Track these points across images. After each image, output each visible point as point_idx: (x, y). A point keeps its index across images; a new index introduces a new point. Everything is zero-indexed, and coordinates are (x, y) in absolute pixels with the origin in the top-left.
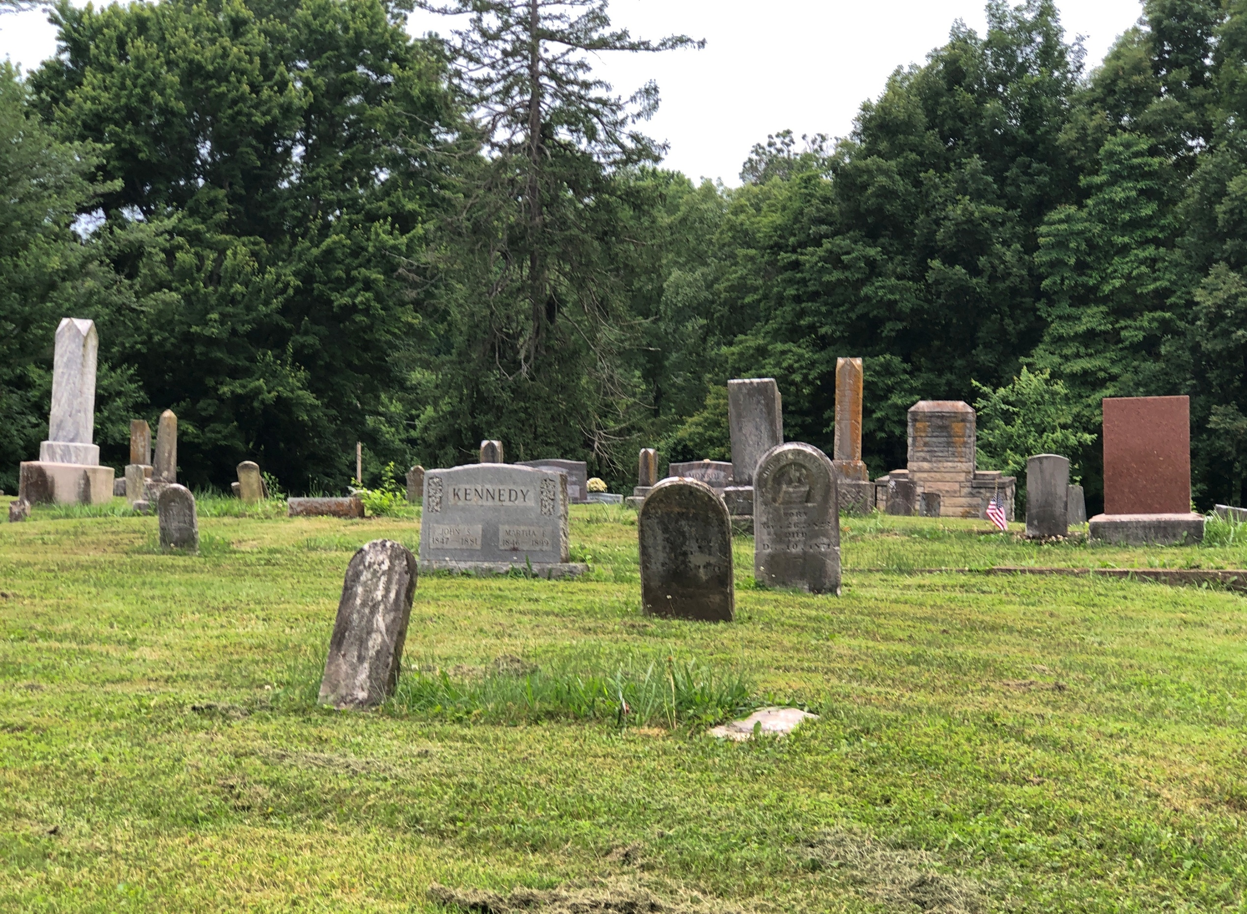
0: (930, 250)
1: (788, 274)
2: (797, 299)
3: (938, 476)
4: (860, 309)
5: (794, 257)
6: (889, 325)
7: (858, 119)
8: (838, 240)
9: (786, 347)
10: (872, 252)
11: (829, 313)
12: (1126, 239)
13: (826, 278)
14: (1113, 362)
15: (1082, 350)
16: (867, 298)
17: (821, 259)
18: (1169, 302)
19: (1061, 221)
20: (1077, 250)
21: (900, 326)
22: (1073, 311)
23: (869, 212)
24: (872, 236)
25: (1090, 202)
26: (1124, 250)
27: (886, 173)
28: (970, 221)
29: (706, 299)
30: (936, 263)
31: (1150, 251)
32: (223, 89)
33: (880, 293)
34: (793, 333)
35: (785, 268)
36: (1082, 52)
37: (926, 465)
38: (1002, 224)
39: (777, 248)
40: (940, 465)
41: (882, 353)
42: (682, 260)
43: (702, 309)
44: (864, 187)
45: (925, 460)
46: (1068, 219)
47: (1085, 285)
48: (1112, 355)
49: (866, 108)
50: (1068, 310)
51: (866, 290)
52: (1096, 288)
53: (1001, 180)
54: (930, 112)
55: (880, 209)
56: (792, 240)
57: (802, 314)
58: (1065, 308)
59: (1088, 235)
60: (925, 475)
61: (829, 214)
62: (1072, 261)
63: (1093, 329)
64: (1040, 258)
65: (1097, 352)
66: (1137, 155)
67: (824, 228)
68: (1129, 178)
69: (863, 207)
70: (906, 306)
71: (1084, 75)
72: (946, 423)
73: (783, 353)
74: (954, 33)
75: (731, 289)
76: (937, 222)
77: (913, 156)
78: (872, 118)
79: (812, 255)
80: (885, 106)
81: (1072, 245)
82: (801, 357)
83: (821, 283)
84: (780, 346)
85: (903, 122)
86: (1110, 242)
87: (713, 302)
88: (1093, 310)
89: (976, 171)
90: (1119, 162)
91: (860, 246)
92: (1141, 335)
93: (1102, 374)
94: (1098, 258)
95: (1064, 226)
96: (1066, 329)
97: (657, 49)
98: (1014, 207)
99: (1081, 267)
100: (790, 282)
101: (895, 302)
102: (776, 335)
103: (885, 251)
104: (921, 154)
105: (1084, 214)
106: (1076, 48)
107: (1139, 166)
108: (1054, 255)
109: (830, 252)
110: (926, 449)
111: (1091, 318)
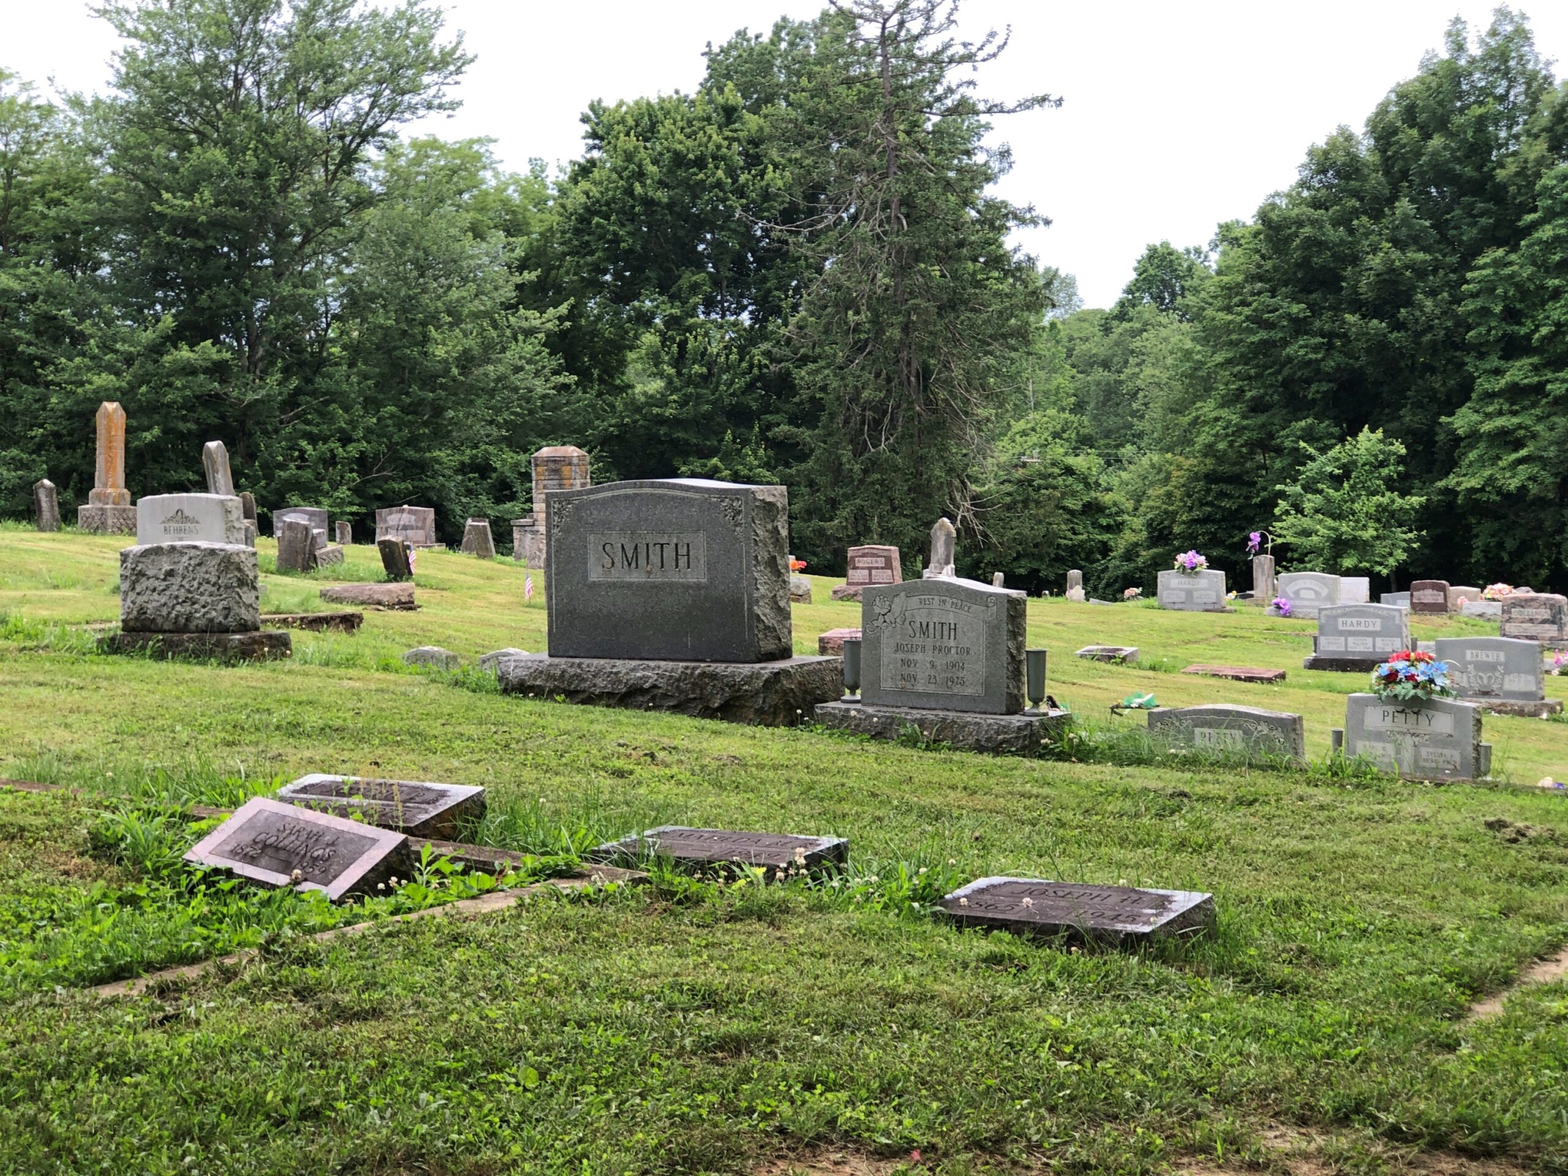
6: (1315, 387)
10: (1298, 309)
13: (1251, 339)
14: (1537, 419)
15: (1505, 407)
16: (1290, 359)
19: (1487, 266)
20: (1505, 297)
21: (1326, 387)
22: (1502, 364)
23: (1297, 266)
25: (1523, 243)
26: (1557, 294)
28: (1391, 270)
30: (1353, 318)
32: (701, 176)
33: (1302, 353)
38: (1430, 273)
46: (1498, 264)
47: (1516, 335)
48: (1537, 411)
50: (1497, 363)
51: (1289, 351)
52: (1528, 337)
53: (1440, 224)
55: (1308, 262)
58: (1494, 362)
59: (1518, 279)
62: (1498, 309)
63: (1517, 384)
64: (1466, 307)
65: (1524, 408)
70: (1330, 366)
76: (1361, 274)
81: (1499, 291)
86: (1542, 287)
88: (1520, 362)
89: (1408, 216)
91: (1286, 303)
93: (1521, 433)
94: (1528, 305)
95: (1491, 271)
96: (1491, 385)
97: (1014, 111)
99: (1512, 315)
101: (1318, 362)
103: (1310, 308)
105: (1515, 257)
108: (1479, 303)
109: (1257, 311)
111: (1518, 371)
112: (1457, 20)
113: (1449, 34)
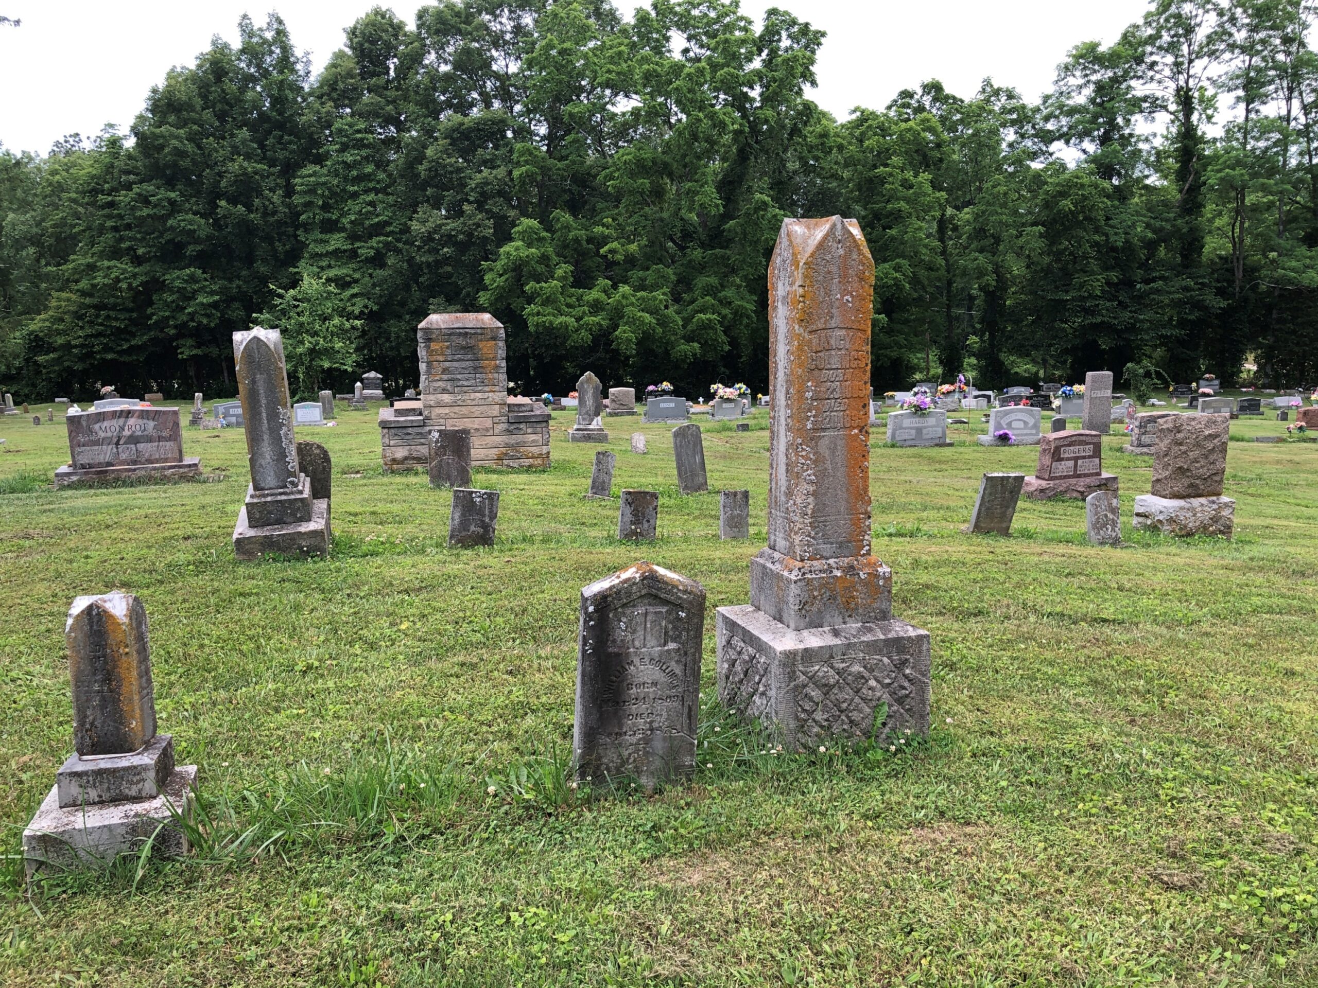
0: (216, 194)
1: (106, 211)
2: (115, 229)
3: (464, 410)
4: (168, 236)
5: (110, 198)
6: (191, 248)
7: (149, 99)
8: (145, 186)
9: (112, 263)
10: (172, 195)
11: (144, 239)
12: (356, 188)
13: (138, 214)
14: (354, 270)
15: (333, 263)
16: (172, 228)
17: (133, 199)
18: (388, 229)
19: (310, 176)
20: (323, 195)
21: (199, 248)
22: (323, 236)
23: (166, 166)
24: (170, 184)
25: (328, 163)
26: (355, 195)
27: (177, 137)
28: (245, 174)
29: (37, 234)
30: (223, 203)
31: (371, 197)
33: (183, 224)
34: (115, 253)
35: (102, 207)
36: (308, 62)
37: (446, 398)
38: (268, 177)
39: (94, 192)
40: (466, 397)
41: (189, 266)
42: (15, 206)
43: (35, 240)
44: (161, 148)
45: (444, 391)
46: (314, 174)
47: (329, 220)
48: (354, 266)
49: (154, 91)
50: (320, 236)
51: (170, 222)
52: (337, 221)
53: (262, 146)
54: (204, 97)
55: (175, 164)
56: (106, 186)
57: (121, 239)
58: (317, 235)
59: (329, 185)
60: (446, 410)
61: (137, 168)
62: (320, 203)
63: (339, 249)
64: (297, 200)
65: (343, 264)
66: (359, 131)
67: (132, 177)
68: (354, 147)
69: (162, 162)
70: (202, 234)
71: (312, 78)
72: (472, 342)
73: (109, 268)
74: (214, 43)
75: (55, 226)
76: (220, 175)
77: (195, 127)
78: (159, 100)
79: (126, 196)
80: (170, 91)
81: (319, 192)
82: (124, 271)
83: (135, 218)
84: (106, 263)
85: (185, 103)
86: (344, 190)
87: (43, 235)
88: (337, 236)
89: (246, 140)
90: (346, 136)
91: (162, 191)
92: (372, 252)
93: (348, 279)
94: (337, 201)
95: (312, 179)
96: (319, 249)
98: (275, 166)
99: (326, 207)
100: (109, 217)
101: (195, 231)
102: (102, 255)
103: (182, 195)
104: (201, 126)
105: (325, 171)
106: (305, 60)
107: (362, 139)
108: (307, 199)
109: (139, 195)
110: (445, 377)
111: (336, 241)
112: (245, 17)
113: (240, 25)
